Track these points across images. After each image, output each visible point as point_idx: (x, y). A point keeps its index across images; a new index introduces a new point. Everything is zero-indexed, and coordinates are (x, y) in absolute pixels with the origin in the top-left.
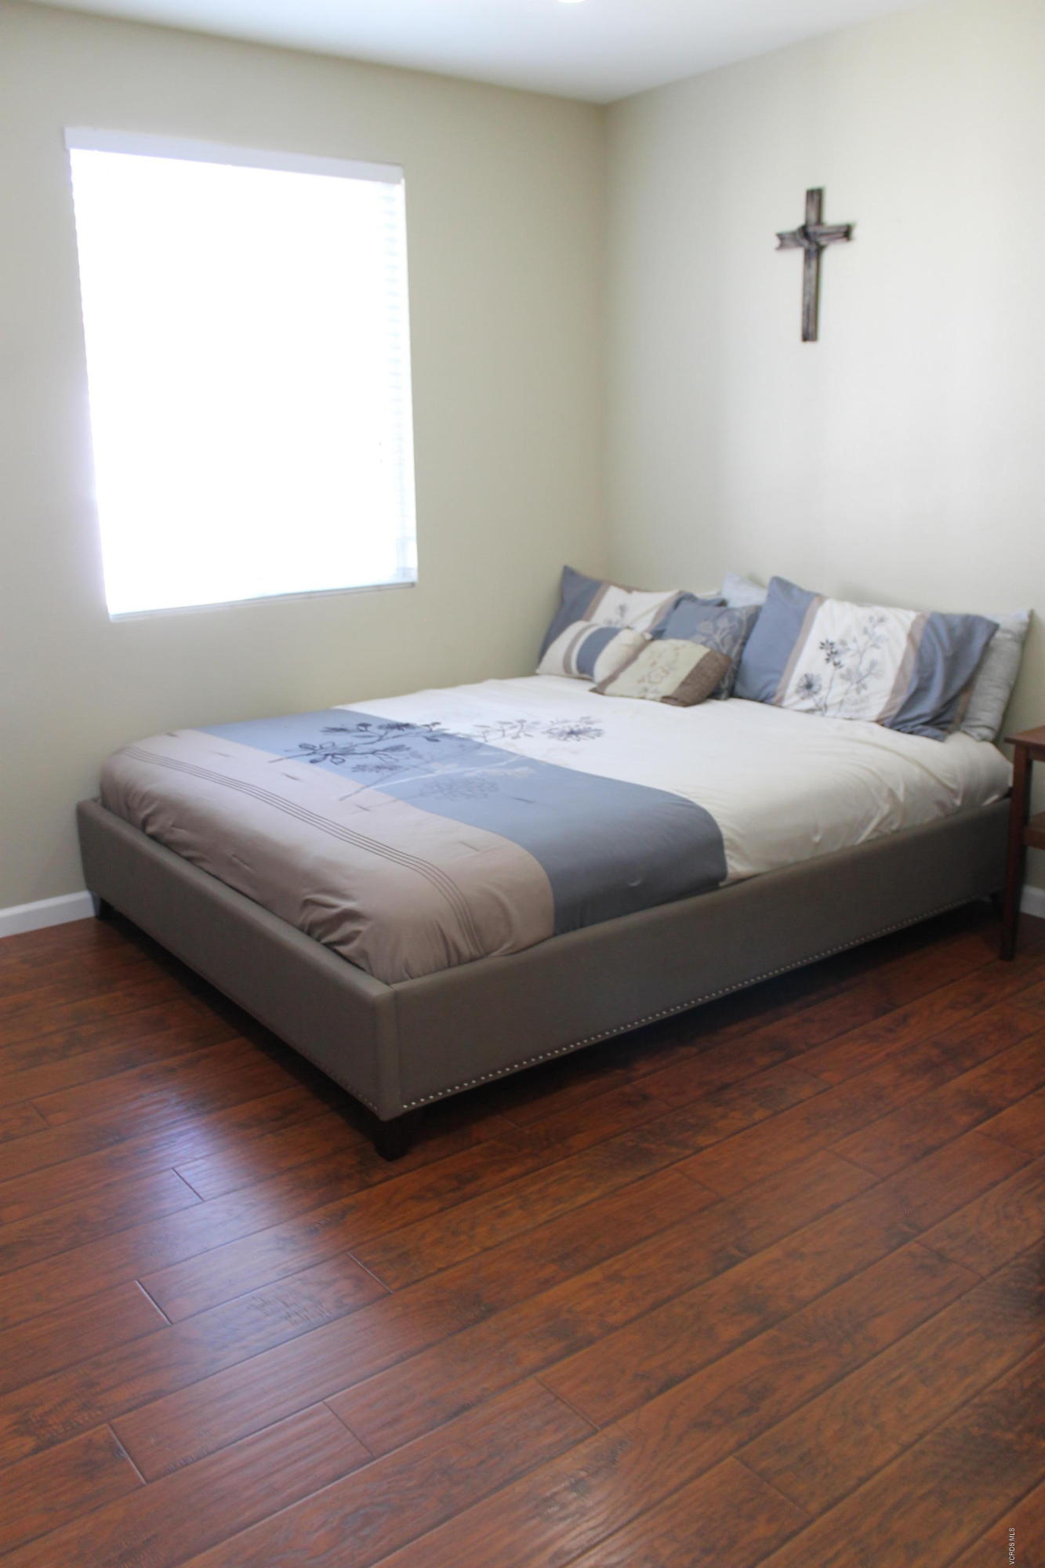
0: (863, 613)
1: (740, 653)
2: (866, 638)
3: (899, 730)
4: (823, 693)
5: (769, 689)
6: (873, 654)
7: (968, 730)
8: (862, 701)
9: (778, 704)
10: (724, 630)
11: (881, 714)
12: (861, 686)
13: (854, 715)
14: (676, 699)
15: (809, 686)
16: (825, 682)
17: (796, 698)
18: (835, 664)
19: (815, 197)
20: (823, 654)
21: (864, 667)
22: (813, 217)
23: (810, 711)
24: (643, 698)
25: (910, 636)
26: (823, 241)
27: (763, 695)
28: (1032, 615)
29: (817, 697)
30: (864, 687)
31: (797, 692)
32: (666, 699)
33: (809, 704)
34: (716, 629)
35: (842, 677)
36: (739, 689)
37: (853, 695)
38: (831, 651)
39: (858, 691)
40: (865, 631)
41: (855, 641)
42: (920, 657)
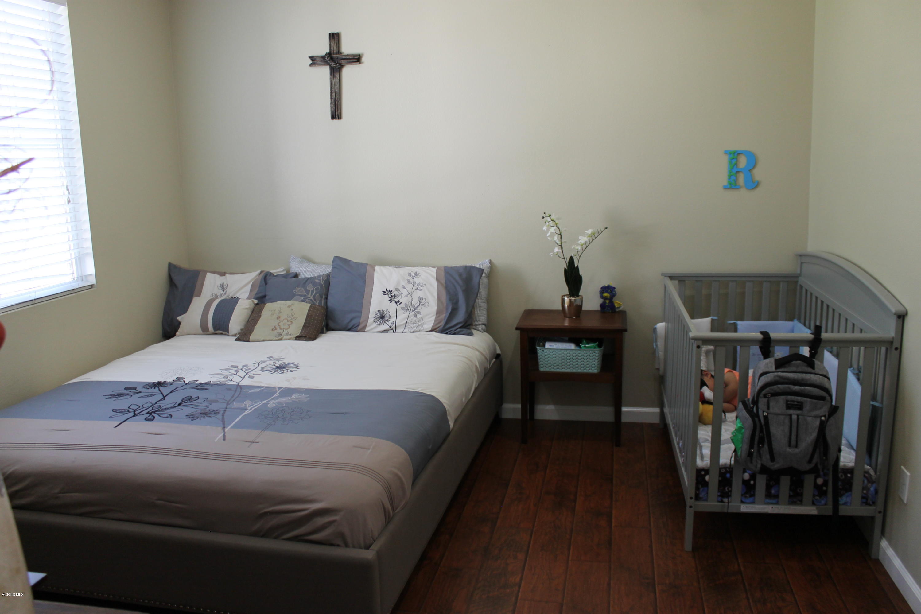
0: (406, 270)
1: (326, 303)
2: (411, 285)
3: (447, 333)
4: (393, 319)
5: (354, 322)
6: (417, 295)
7: (475, 327)
8: (419, 321)
9: (363, 330)
10: (313, 291)
11: (433, 326)
12: (415, 311)
13: (415, 329)
14: (305, 337)
15: (382, 317)
16: (392, 313)
17: (375, 325)
18: (396, 302)
19: (335, 37)
20: (387, 298)
21: (415, 302)
22: (335, 48)
23: (386, 331)
24: (281, 340)
25: (437, 280)
26: (343, 62)
27: (349, 327)
28: (491, 262)
29: (389, 323)
30: (419, 313)
31: (375, 321)
32: (298, 338)
33: (385, 327)
34: (308, 292)
35: (402, 308)
36: (331, 324)
37: (412, 318)
38: (391, 295)
39: (415, 316)
40: (409, 282)
41: (404, 287)
42: (448, 292)
